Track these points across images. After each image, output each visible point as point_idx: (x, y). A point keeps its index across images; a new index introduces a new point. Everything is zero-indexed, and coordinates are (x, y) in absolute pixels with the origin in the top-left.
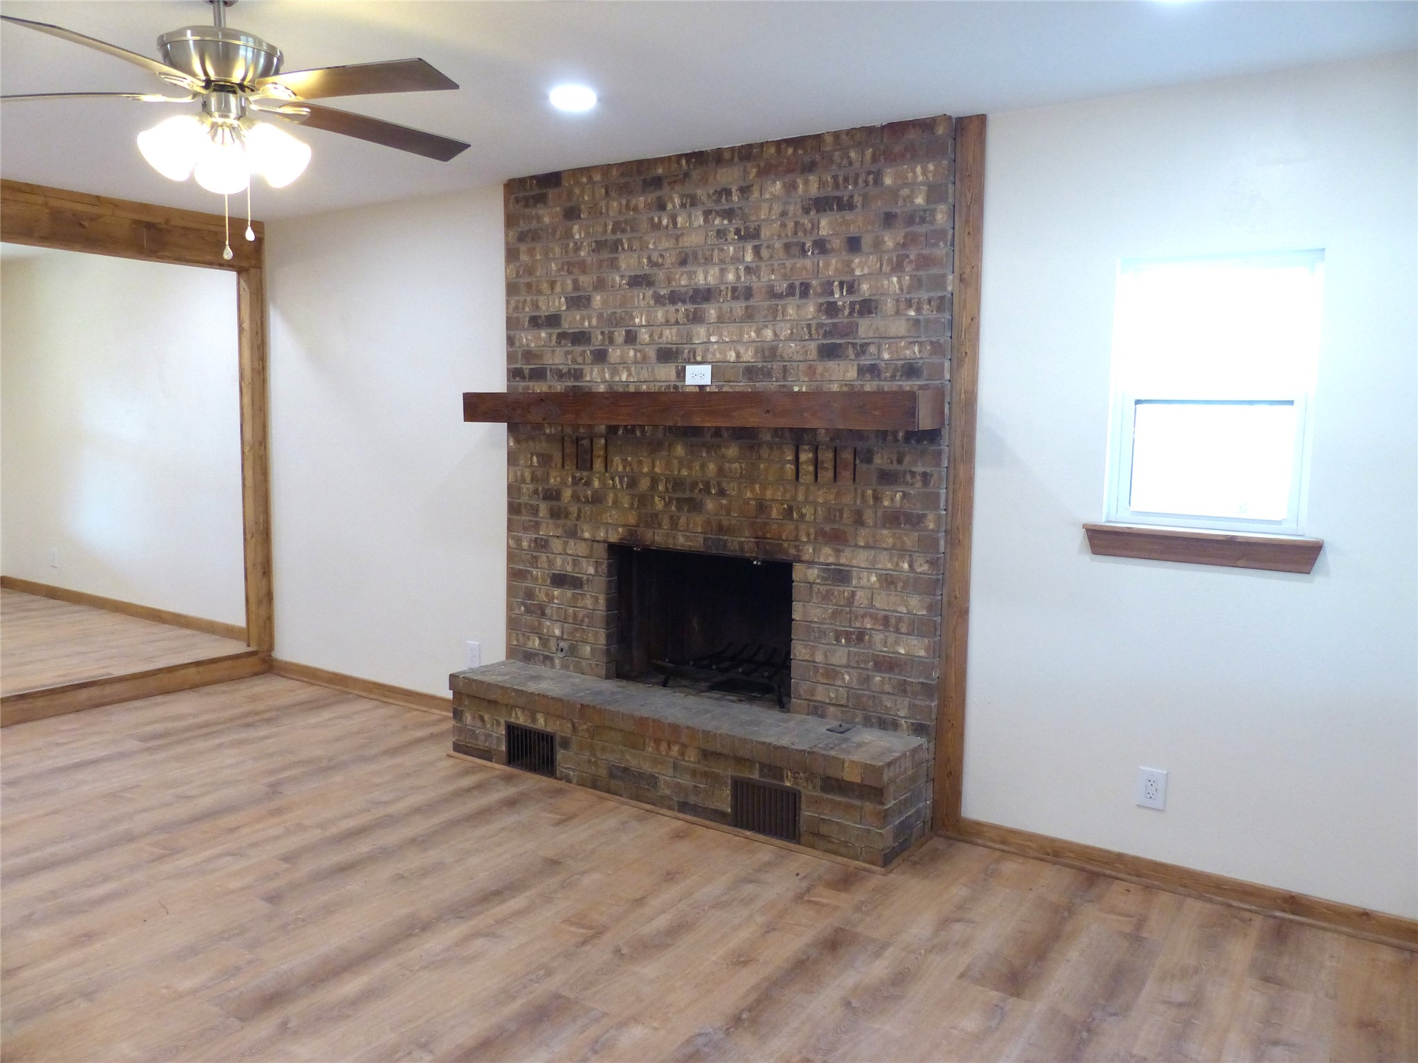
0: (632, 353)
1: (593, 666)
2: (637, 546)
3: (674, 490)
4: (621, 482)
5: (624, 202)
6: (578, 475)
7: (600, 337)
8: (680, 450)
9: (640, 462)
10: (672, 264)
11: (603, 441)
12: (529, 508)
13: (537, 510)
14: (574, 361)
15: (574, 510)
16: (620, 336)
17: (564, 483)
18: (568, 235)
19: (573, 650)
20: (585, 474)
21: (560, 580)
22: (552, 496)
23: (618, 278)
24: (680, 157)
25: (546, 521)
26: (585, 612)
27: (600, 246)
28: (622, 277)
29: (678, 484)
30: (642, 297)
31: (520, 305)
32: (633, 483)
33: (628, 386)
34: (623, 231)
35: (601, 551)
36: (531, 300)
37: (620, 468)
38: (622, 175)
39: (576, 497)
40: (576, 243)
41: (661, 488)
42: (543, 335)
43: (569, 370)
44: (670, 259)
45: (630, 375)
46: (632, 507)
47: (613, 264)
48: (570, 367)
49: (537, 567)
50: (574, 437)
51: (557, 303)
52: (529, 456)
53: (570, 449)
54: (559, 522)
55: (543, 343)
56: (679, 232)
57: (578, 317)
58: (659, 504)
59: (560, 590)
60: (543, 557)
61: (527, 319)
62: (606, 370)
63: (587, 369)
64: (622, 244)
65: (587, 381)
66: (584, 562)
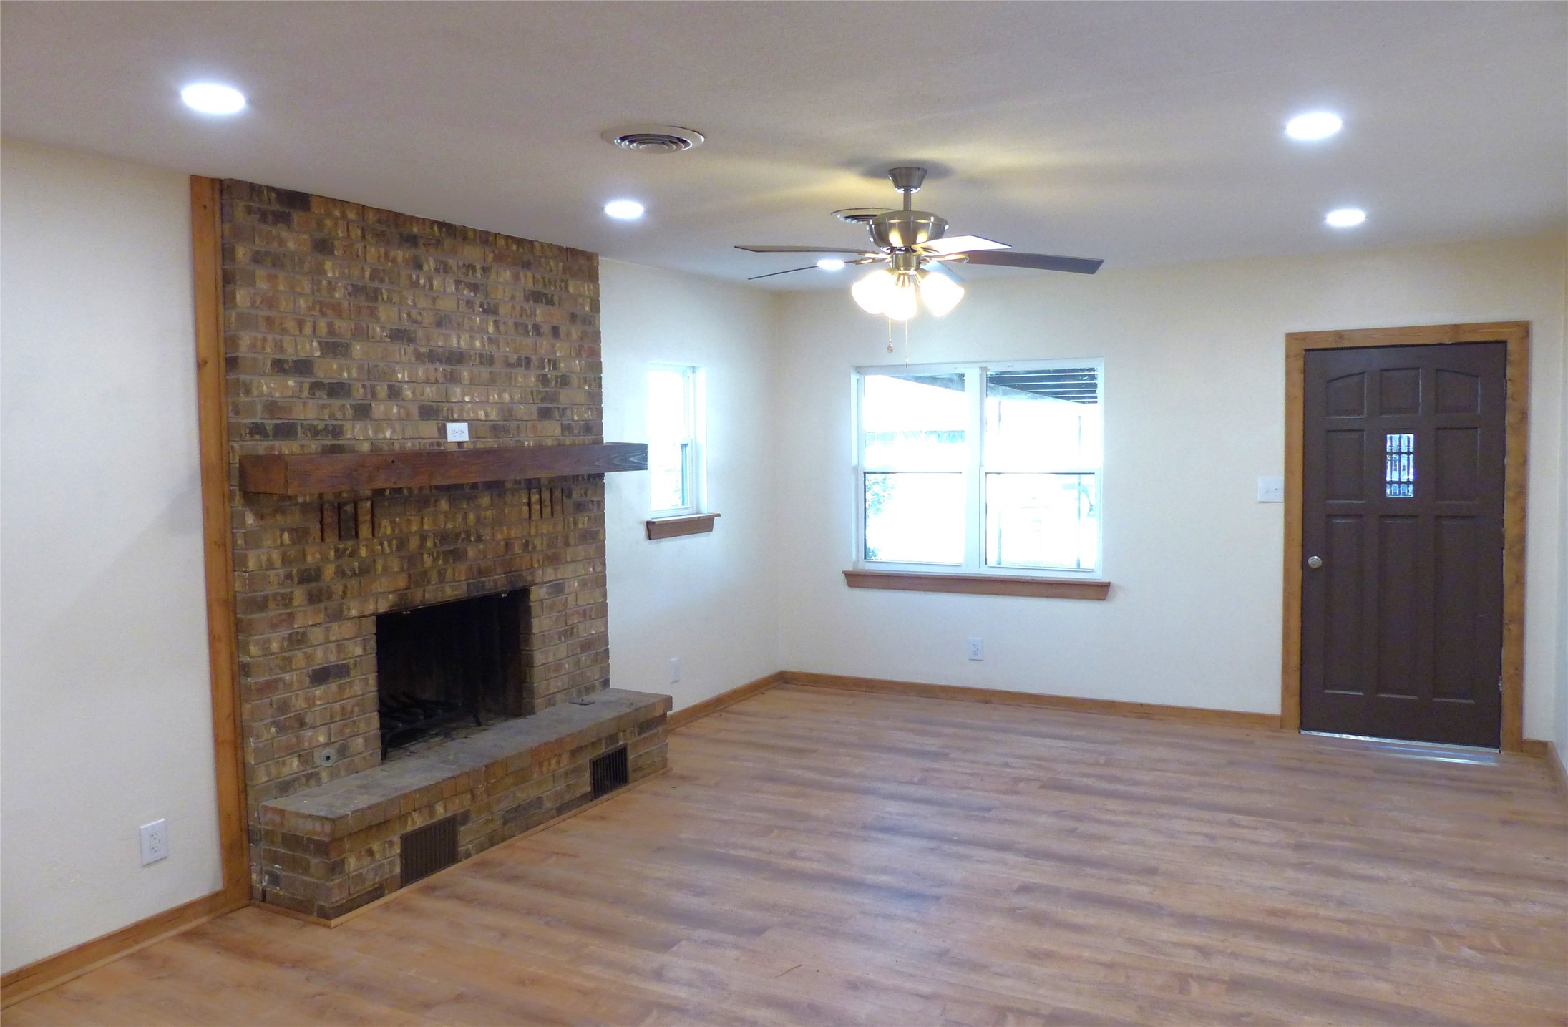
0: (395, 410)
1: (368, 758)
2: (406, 609)
3: (442, 544)
4: (390, 546)
5: (382, 251)
6: (342, 546)
7: (361, 391)
8: (444, 505)
9: (409, 522)
10: (430, 324)
11: (368, 504)
12: (279, 598)
13: (291, 599)
14: (332, 416)
15: (338, 588)
16: (382, 390)
17: (325, 559)
18: (322, 272)
19: (343, 751)
20: (350, 543)
21: (321, 676)
22: (309, 577)
23: (378, 329)
24: (433, 222)
25: (302, 609)
26: (354, 700)
27: (357, 290)
28: (383, 328)
29: (444, 537)
30: (402, 352)
31: (259, 343)
32: (402, 545)
33: (393, 444)
34: (382, 281)
35: (370, 627)
36: (274, 340)
37: (389, 531)
38: (379, 221)
39: (340, 573)
40: (330, 282)
41: (429, 544)
42: (291, 383)
43: (327, 426)
44: (428, 319)
45: (393, 432)
46: (402, 570)
47: (373, 313)
48: (328, 423)
49: (292, 670)
50: (336, 504)
51: (308, 347)
52: (278, 534)
53: (330, 517)
54: (322, 606)
55: (291, 393)
56: (435, 295)
57: (335, 366)
58: (428, 560)
59: (322, 687)
60: (299, 655)
61: (269, 363)
62: (369, 426)
63: (348, 426)
64: (382, 294)
65: (349, 439)
66: (350, 644)
